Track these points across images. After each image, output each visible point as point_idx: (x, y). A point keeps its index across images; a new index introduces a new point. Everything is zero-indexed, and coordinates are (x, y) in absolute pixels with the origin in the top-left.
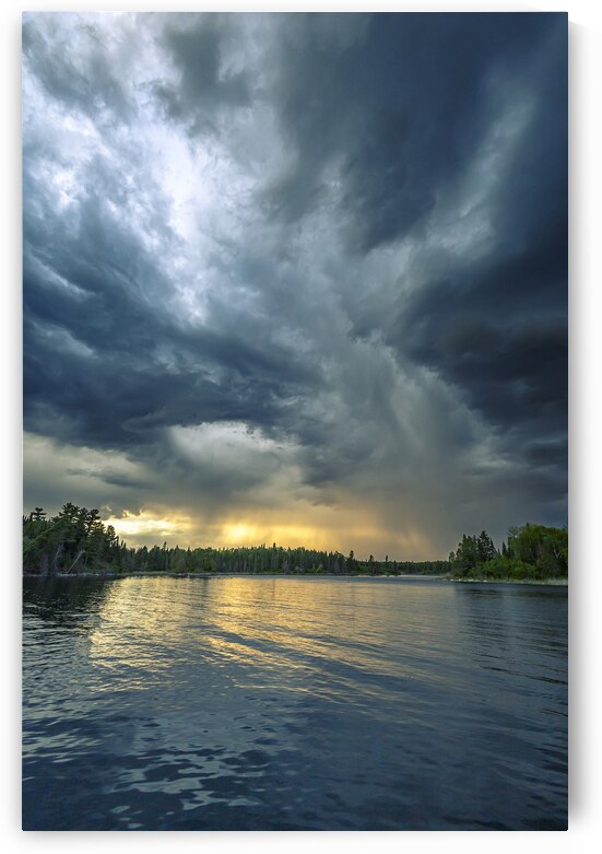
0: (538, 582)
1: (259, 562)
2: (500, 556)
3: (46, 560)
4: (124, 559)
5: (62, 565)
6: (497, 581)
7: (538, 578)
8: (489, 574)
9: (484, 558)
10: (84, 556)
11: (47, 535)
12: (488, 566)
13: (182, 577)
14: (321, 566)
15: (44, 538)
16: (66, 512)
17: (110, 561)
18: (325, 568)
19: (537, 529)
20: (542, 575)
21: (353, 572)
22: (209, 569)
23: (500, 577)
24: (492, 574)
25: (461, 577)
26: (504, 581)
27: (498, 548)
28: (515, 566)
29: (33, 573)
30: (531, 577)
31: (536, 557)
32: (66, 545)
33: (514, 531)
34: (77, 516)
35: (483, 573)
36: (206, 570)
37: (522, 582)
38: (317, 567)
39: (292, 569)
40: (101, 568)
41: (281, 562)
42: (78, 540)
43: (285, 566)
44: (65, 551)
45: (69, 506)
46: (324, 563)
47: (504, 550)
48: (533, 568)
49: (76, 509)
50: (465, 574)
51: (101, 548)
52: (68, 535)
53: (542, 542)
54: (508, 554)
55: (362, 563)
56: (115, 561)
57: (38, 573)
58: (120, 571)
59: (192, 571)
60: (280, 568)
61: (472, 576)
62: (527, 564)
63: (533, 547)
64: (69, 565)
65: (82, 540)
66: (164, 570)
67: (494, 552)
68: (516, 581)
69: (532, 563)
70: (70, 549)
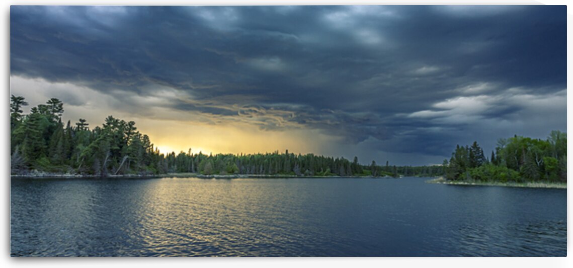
0: (520, 185)
1: (274, 165)
2: (488, 163)
3: (98, 164)
4: (159, 163)
5: (110, 168)
6: (484, 184)
7: (519, 181)
8: (477, 178)
9: (473, 165)
10: (127, 160)
11: (98, 144)
12: (476, 171)
13: (209, 178)
14: (328, 170)
15: (96, 146)
16: (109, 124)
17: (148, 164)
18: (332, 172)
19: (524, 140)
20: (523, 179)
21: (357, 175)
22: (232, 172)
23: (486, 180)
24: (480, 178)
25: (452, 180)
26: (489, 184)
27: (488, 156)
28: (501, 171)
29: (90, 174)
30: (514, 180)
31: (520, 164)
32: (112, 151)
33: (503, 143)
34: (118, 127)
35: (472, 177)
36: (230, 173)
37: (505, 185)
38: (324, 171)
39: (303, 172)
40: (142, 170)
41: (293, 166)
42: (121, 147)
43: (297, 169)
44: (111, 157)
45: (111, 118)
46: (331, 167)
47: (493, 158)
48: (517, 173)
49: (117, 121)
50: (457, 178)
51: (140, 154)
52: (112, 143)
53: (526, 150)
54: (496, 161)
55: (365, 168)
56: (152, 164)
57: (93, 174)
58: (157, 173)
59: (218, 173)
60: (292, 170)
61: (462, 180)
62: (511, 170)
63: (519, 156)
64: (117, 168)
65: (124, 147)
66: (191, 172)
67: (484, 159)
68: (500, 184)
69: (516, 169)
70: (116, 155)
